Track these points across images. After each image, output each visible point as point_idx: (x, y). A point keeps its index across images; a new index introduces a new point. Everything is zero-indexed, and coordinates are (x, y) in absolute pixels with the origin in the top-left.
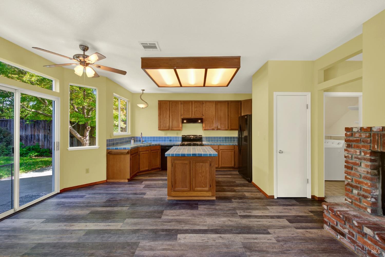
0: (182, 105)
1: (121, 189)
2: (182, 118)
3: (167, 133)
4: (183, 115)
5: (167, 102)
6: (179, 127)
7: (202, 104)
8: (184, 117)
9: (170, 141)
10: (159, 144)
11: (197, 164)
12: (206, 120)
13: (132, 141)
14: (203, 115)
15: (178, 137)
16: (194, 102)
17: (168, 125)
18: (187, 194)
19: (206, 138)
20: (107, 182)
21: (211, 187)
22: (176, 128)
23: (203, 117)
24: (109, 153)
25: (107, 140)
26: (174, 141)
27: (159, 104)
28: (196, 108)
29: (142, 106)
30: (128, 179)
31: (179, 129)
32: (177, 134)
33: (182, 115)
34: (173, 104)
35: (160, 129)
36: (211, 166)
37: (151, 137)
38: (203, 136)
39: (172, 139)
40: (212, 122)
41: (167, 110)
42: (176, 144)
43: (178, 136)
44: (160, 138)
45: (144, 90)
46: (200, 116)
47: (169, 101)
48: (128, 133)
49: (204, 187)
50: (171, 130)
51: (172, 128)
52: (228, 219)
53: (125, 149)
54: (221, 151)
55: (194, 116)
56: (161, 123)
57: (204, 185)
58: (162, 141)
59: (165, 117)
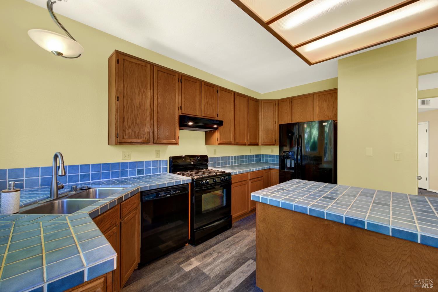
0: (181, 85)
2: (181, 114)
7: (218, 92)
9: (140, 172)
14: (217, 115)
15: (160, 161)
16: (203, 84)
17: (146, 130)
19: (214, 159)
22: (167, 138)
26: (149, 171)
27: (120, 60)
28: (207, 97)
32: (158, 153)
33: (183, 106)
34: (160, 74)
38: (208, 157)
39: (144, 168)
40: (229, 130)
41: (145, 88)
43: (158, 159)
47: (153, 66)
50: (153, 143)
51: (157, 138)
55: (203, 115)
56: (126, 123)
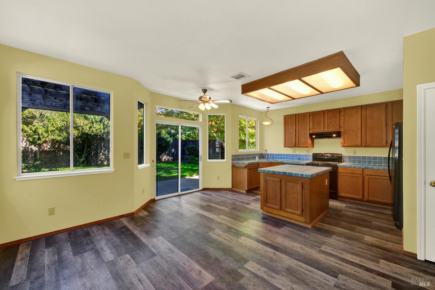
0: (311, 117)
1: (236, 196)
2: (311, 132)
3: (295, 150)
4: (312, 129)
5: (292, 116)
6: (307, 143)
7: (340, 112)
8: (313, 131)
9: (299, 159)
10: (282, 162)
11: (288, 183)
12: (346, 134)
13: (257, 158)
14: (341, 127)
16: (326, 112)
17: (294, 141)
18: (277, 212)
19: (350, 157)
20: (232, 190)
21: (304, 212)
22: (303, 144)
23: (342, 130)
24: (233, 166)
25: (232, 156)
26: (303, 159)
27: (285, 118)
28: (330, 119)
29: (266, 123)
30: (246, 190)
31: (307, 146)
32: (308, 151)
33: (310, 129)
34: (300, 117)
35: (286, 146)
36: (303, 189)
37: (278, 155)
38: (343, 155)
39: (301, 157)
40: (356, 136)
41: (293, 125)
42: (301, 163)
43: (308, 154)
44: (287, 155)
45: (269, 107)
46: (336, 129)
47: (295, 115)
48: (256, 150)
49: (295, 210)
50: (298, 147)
51: (298, 145)
52: (301, 246)
53: (244, 164)
54: (368, 178)
55: (327, 130)
56: (286, 140)
57: (295, 207)
58: (290, 158)
59: (291, 133)
